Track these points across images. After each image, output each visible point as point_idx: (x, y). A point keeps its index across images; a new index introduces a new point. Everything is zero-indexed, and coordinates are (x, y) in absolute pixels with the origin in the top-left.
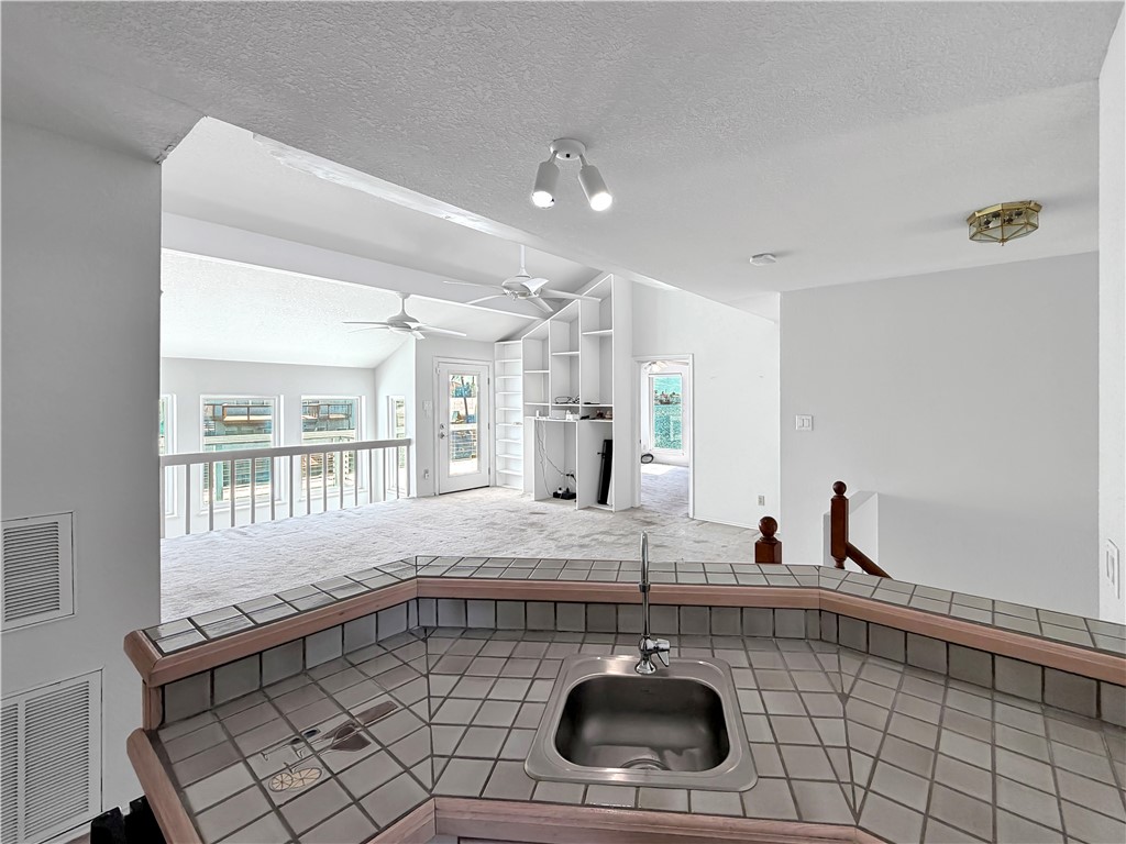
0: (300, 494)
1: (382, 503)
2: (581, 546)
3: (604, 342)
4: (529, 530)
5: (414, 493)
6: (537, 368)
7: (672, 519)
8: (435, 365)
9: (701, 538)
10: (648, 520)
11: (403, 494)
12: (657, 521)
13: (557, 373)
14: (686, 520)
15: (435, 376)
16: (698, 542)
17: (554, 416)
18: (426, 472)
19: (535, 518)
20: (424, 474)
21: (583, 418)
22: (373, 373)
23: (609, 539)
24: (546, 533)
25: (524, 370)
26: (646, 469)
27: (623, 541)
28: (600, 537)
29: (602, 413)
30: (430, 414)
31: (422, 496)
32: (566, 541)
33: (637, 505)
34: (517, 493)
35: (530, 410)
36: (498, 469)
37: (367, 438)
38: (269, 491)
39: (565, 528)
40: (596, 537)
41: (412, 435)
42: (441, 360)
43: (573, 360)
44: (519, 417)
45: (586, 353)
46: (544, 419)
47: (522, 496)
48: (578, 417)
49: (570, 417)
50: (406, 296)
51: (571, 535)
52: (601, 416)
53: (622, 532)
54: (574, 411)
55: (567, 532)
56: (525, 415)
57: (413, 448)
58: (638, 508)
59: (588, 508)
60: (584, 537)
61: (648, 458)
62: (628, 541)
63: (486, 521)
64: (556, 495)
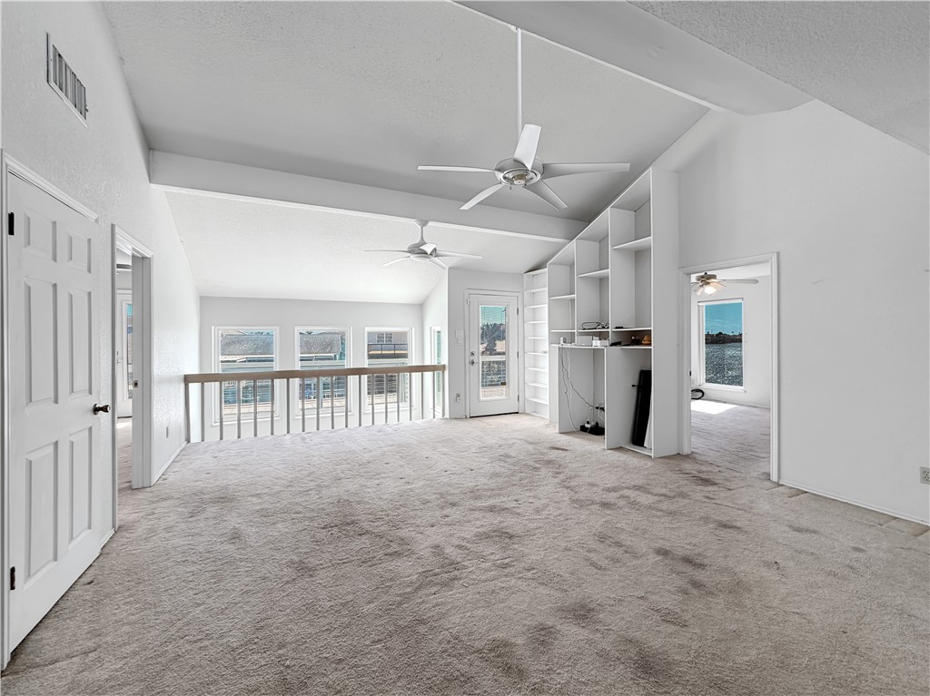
0: (367, 408)
1: (420, 421)
2: (605, 505)
3: (640, 255)
4: (544, 471)
5: (447, 416)
6: (563, 293)
7: (744, 479)
8: (466, 296)
9: (804, 523)
10: (703, 476)
11: (439, 415)
12: (717, 478)
13: (584, 297)
14: (767, 484)
15: (466, 306)
16: (799, 530)
17: (581, 342)
18: (458, 396)
19: (553, 455)
20: (456, 398)
21: (612, 345)
22: (420, 307)
23: (645, 499)
24: (562, 477)
25: (550, 297)
26: (697, 406)
27: (664, 506)
28: (632, 494)
29: (637, 338)
30: (461, 342)
31: (454, 418)
32: (584, 494)
33: (686, 451)
34: (542, 423)
35: (554, 338)
36: (526, 396)
37: (415, 363)
38: (344, 403)
39: (586, 473)
40: (626, 492)
41: (445, 361)
42: (471, 291)
43: (602, 282)
44: (545, 346)
45: (618, 271)
46: (569, 346)
47: (547, 426)
48: (607, 343)
49: (597, 343)
50: (424, 223)
51: (592, 485)
52: (638, 342)
53: (664, 491)
54: (602, 336)
55: (589, 480)
56: (550, 343)
57: (446, 373)
58: (687, 456)
59: (620, 449)
60: (609, 490)
61: (699, 394)
62: (673, 507)
63: (501, 452)
64: (583, 429)
